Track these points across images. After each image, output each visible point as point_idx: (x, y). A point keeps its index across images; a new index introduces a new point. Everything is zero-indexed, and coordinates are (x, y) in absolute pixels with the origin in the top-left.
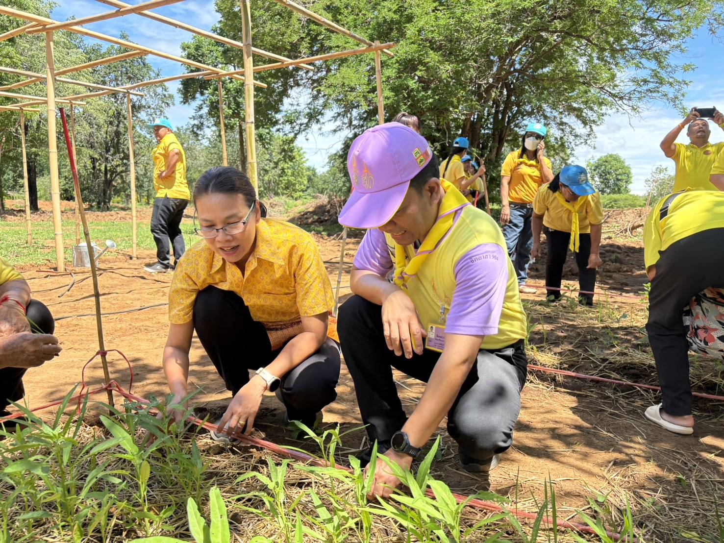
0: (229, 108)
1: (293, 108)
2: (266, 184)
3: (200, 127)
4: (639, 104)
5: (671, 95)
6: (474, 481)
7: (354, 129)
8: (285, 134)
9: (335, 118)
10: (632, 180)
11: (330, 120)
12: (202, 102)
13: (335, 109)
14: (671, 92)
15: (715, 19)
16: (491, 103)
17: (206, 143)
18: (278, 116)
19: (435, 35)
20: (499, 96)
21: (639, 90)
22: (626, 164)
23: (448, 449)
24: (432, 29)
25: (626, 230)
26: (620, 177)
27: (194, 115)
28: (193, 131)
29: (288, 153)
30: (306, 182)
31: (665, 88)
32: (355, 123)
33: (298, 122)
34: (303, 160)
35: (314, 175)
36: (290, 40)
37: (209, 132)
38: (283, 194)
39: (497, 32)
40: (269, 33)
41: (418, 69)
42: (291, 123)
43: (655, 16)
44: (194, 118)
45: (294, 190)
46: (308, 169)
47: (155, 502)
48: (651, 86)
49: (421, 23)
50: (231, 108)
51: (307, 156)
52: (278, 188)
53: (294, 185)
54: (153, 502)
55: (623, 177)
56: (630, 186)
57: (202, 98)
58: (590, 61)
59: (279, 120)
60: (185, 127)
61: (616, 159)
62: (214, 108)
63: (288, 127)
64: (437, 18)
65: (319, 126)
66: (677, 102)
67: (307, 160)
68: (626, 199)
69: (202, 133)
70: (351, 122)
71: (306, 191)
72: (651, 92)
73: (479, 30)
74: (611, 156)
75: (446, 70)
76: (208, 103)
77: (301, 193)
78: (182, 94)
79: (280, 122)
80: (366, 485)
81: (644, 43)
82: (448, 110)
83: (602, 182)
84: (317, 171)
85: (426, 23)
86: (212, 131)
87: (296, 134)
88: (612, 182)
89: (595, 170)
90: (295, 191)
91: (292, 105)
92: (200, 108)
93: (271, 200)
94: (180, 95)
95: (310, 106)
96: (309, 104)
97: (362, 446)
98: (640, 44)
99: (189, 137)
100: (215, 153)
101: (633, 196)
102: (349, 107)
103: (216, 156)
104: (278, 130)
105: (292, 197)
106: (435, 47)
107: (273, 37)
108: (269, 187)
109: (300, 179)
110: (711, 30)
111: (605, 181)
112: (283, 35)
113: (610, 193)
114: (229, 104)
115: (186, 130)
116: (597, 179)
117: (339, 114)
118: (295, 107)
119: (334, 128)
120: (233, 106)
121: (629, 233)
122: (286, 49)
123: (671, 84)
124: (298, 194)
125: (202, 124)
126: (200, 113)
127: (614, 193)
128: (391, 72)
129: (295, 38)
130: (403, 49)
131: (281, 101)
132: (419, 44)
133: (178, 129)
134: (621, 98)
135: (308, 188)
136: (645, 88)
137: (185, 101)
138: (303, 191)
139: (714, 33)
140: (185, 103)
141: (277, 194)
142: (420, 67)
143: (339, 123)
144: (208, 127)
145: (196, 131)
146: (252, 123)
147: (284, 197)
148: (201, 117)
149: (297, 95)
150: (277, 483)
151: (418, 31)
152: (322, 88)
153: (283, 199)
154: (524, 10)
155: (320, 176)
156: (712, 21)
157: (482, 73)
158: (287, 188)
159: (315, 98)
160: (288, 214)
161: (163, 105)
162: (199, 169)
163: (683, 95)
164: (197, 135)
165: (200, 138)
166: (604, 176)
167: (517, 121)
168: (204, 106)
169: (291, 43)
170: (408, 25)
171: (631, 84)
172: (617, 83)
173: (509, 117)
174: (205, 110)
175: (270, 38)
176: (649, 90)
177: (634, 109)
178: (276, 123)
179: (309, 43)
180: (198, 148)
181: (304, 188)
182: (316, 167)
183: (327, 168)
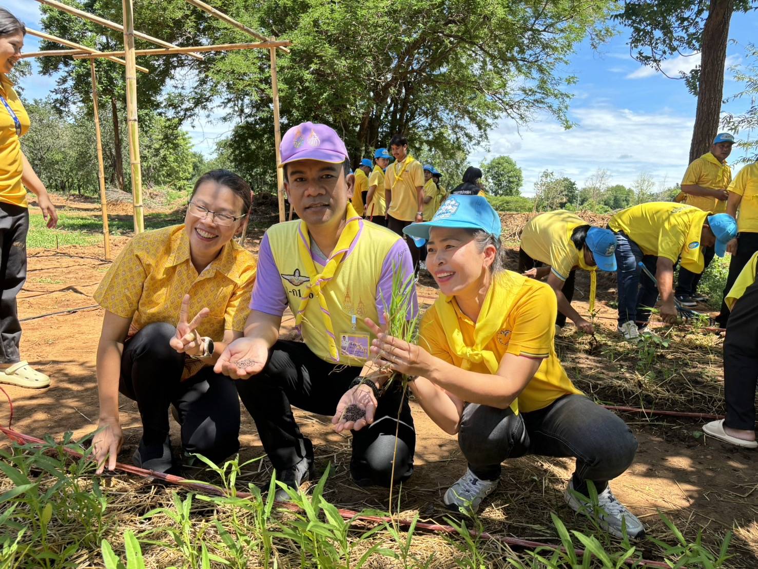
0: (100, 83)
1: (177, 91)
2: (145, 170)
3: (64, 102)
4: (527, 113)
5: (555, 107)
6: (364, 495)
7: (246, 118)
8: (169, 120)
9: (225, 104)
10: (523, 183)
11: (219, 106)
12: (66, 74)
13: (226, 95)
14: (555, 103)
15: (597, 35)
16: (389, 100)
17: (70, 120)
18: (159, 98)
19: (331, 28)
20: (397, 94)
21: (527, 99)
22: (518, 167)
23: (342, 465)
24: (327, 21)
25: (515, 234)
26: (511, 179)
27: (57, 88)
28: (55, 106)
29: (170, 138)
30: (191, 170)
31: (550, 100)
32: (247, 111)
33: (184, 107)
34: (189, 145)
35: (201, 161)
36: (173, 16)
37: (75, 108)
38: (165, 183)
39: (393, 30)
40: (148, 6)
41: (313, 62)
42: (175, 107)
43: (541, 28)
44: (56, 92)
45: (177, 178)
46: (194, 155)
47: (54, 541)
48: (538, 96)
49: (316, 15)
50: (102, 83)
51: (193, 141)
52: (159, 176)
53: (177, 172)
54: (52, 541)
55: (515, 179)
56: (520, 189)
57: (67, 69)
58: (483, 68)
59: (161, 103)
60: (44, 100)
61: (509, 161)
62: (82, 82)
63: (171, 113)
64: (332, 11)
65: (206, 112)
66: (561, 114)
67: (193, 145)
68: (517, 201)
69: (67, 110)
70: (242, 111)
71: (191, 179)
72: (538, 102)
73: (376, 26)
74: (503, 158)
75: (342, 64)
76: (74, 75)
77: (185, 182)
78: (43, 63)
79: (162, 105)
80: (266, 511)
81: (531, 55)
82: (345, 107)
83: (495, 184)
84: (204, 158)
85: (322, 14)
86: (78, 107)
87: (181, 120)
88: (504, 184)
89: (488, 172)
90: (179, 179)
91: (176, 87)
92: (64, 80)
93: (151, 190)
94: (39, 64)
95: (196, 90)
96: (196, 88)
97: (260, 468)
98: (527, 56)
99: (49, 112)
100: (83, 133)
101: (524, 198)
102: (241, 94)
103: (83, 137)
104: (160, 114)
105: (175, 185)
106: (332, 40)
107: (153, 11)
108: (148, 174)
109: (184, 166)
110: (592, 45)
111: (499, 184)
112: (165, 9)
113: (502, 194)
114: (100, 78)
115: (46, 103)
116: (490, 180)
117: (229, 100)
118: (180, 90)
119: (224, 115)
120: (104, 80)
121: (517, 236)
122: (168, 26)
123: (556, 96)
124: (182, 182)
125: (67, 99)
126: (63, 87)
127: (507, 195)
128: (285, 62)
129: (179, 15)
130: (297, 39)
131: (163, 82)
132: (315, 36)
133: (36, 101)
134: (511, 107)
135: (193, 176)
136: (532, 98)
137: (45, 71)
138: (187, 179)
139: (595, 47)
140: (44, 74)
141: (158, 183)
142: (315, 60)
143: (228, 110)
144: (74, 103)
145: (59, 107)
146: (135, 120)
147: (166, 187)
148: (65, 90)
149: (181, 77)
150: (183, 516)
151: (313, 21)
152: (210, 74)
153: (165, 189)
154: (419, 12)
155: (208, 163)
156: (594, 37)
157: (379, 71)
158: (169, 175)
159: (203, 82)
160: (171, 206)
161: (17, 74)
162: (63, 149)
163: (566, 108)
164: (60, 112)
165: (63, 115)
166: (497, 177)
167: (415, 121)
168: (69, 78)
169: (173, 20)
170: (302, 15)
171: (520, 92)
172: (508, 90)
173: (407, 116)
174: (70, 83)
175: (149, 12)
176: (536, 101)
177: (522, 118)
178: (158, 106)
179: (195, 22)
180: (61, 125)
181: (189, 176)
182: (202, 154)
183: (215, 156)
